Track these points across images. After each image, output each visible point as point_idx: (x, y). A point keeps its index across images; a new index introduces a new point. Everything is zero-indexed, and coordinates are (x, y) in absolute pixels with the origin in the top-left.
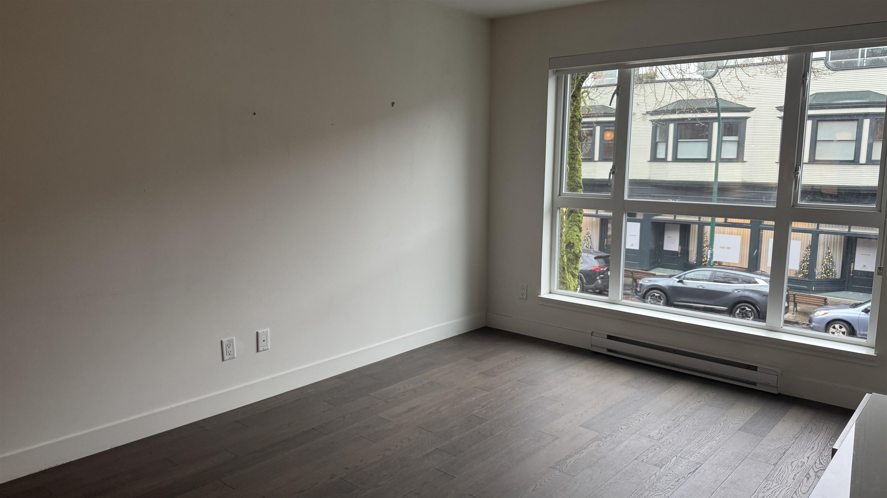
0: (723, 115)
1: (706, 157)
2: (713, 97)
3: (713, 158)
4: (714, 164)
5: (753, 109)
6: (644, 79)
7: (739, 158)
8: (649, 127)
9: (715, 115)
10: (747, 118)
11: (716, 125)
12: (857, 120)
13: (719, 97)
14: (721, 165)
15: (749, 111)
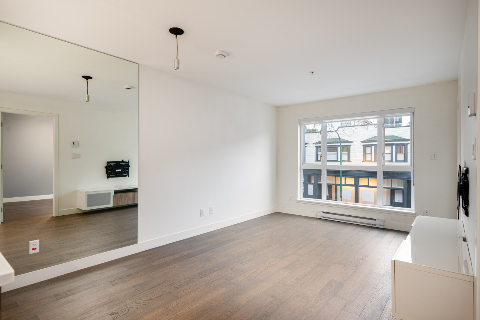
0: (342, 144)
1: (336, 160)
2: (338, 138)
3: (339, 160)
4: (340, 162)
5: (352, 142)
6: (312, 131)
7: (349, 160)
8: (315, 148)
9: (339, 144)
10: (351, 145)
11: (339, 148)
12: (391, 146)
13: (340, 138)
14: (342, 162)
15: (351, 143)
